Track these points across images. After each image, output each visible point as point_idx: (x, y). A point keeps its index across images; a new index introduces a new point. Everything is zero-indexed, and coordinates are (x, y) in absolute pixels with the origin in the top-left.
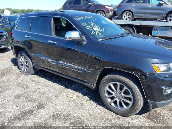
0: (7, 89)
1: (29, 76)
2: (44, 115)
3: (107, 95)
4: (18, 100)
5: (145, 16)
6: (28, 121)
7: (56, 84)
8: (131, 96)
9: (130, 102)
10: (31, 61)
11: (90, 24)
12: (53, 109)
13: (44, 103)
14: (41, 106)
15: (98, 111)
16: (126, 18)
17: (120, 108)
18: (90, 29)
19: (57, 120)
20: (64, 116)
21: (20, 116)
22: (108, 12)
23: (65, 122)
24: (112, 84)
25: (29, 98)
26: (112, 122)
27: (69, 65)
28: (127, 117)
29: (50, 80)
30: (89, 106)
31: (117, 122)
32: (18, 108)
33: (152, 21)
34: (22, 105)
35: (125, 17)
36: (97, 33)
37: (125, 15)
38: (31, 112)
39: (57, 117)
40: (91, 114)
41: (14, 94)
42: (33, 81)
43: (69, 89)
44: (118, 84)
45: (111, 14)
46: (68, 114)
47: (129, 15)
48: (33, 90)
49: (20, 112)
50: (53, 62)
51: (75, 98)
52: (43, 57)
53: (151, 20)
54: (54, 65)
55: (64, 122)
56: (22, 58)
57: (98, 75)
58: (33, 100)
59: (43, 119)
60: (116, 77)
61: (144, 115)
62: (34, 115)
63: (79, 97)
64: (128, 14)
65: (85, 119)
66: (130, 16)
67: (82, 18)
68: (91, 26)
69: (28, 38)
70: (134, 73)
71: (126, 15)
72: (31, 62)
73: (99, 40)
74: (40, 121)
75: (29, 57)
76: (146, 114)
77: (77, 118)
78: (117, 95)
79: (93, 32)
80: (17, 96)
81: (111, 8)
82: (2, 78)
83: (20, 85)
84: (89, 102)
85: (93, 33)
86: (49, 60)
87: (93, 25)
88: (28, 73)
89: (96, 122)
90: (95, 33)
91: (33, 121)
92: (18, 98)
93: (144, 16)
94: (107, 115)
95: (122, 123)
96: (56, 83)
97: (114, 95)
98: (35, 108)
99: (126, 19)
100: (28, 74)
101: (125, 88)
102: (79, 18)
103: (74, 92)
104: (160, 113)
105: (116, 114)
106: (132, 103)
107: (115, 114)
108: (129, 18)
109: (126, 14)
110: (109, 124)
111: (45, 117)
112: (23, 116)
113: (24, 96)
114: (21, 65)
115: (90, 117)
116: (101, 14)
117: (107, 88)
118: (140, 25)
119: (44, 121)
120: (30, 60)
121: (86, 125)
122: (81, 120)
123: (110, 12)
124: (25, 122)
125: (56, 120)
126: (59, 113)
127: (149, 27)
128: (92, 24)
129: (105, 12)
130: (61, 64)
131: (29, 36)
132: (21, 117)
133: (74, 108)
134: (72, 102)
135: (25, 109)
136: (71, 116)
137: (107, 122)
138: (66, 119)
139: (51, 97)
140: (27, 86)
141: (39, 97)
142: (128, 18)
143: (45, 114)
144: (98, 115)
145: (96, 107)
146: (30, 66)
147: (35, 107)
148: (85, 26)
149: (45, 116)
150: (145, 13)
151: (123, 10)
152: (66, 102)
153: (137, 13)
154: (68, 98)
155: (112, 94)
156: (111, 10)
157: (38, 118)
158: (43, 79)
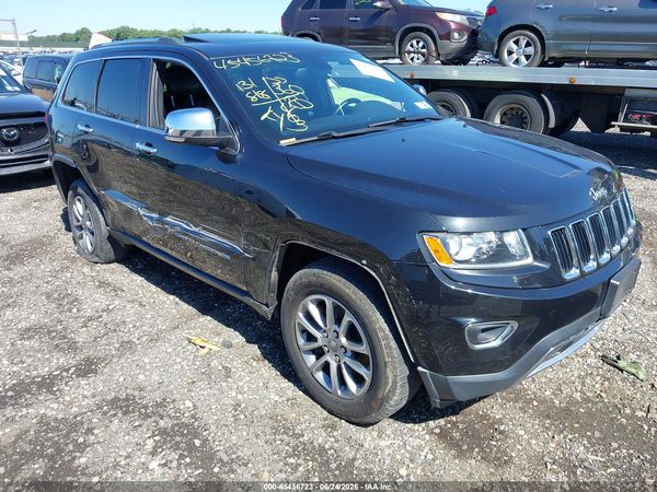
0: (9, 306)
1: (98, 267)
2: (85, 397)
3: (301, 341)
4: (27, 343)
5: (592, 48)
6: (24, 411)
7: (172, 297)
8: (363, 349)
9: (366, 370)
10: (101, 216)
11: (270, 82)
12: (121, 379)
13: (104, 359)
14: (87, 369)
15: (273, 396)
16: (515, 56)
17: (339, 392)
18: (260, 100)
19: (120, 415)
20: (146, 407)
21: (10, 394)
22: (448, 36)
23: (140, 426)
24: (312, 301)
25: (65, 337)
26: (301, 439)
27: (192, 232)
28: (366, 425)
29: (157, 284)
30: (248, 379)
31: (320, 441)
32: (15, 369)
33: (627, 67)
34: (29, 361)
35: (510, 53)
36: (285, 117)
37: (511, 44)
38: (48, 384)
39: (121, 408)
40: (243, 405)
41: (24, 324)
42: (103, 284)
43: (209, 318)
44: (329, 302)
45: (459, 41)
46: (164, 400)
47: (528, 45)
48: (89, 313)
49: (15, 382)
50: (151, 219)
51: (212, 347)
52: (127, 201)
53: (620, 63)
54: (154, 228)
55: (137, 424)
56: (78, 203)
57: (274, 269)
58: (73, 347)
59: (75, 409)
60: (319, 277)
61: (432, 424)
62: (53, 393)
63: (230, 346)
64: (523, 43)
65: (210, 422)
66: (530, 50)
67: (247, 61)
68: (268, 92)
69: (87, 133)
70: (364, 262)
71: (515, 47)
72: (102, 219)
73: (283, 142)
74: (60, 416)
75: (96, 199)
76: (442, 422)
77: (186, 415)
78: (329, 342)
79: (269, 111)
80: (28, 330)
81: (458, 18)
82: (9, 269)
83: (56, 296)
84: (255, 364)
85: (270, 115)
86: (141, 213)
87: (279, 88)
88: (96, 257)
89: (245, 433)
90: (275, 118)
91: (43, 411)
92: (29, 338)
93: (586, 48)
94: (294, 415)
95: (336, 445)
96: (173, 294)
97: (320, 343)
98: (65, 374)
99: (517, 61)
100: (96, 259)
101: (348, 318)
102: (233, 63)
103: (221, 327)
104: (500, 422)
105: (330, 412)
106: (370, 373)
107: (325, 413)
108: (528, 57)
109: (516, 42)
110: (288, 444)
111: (84, 403)
112: (18, 395)
113: (49, 332)
114: (77, 227)
115: (234, 416)
116: (421, 44)
117: (301, 315)
118: (567, 82)
119: (75, 417)
120: (99, 213)
121: (207, 439)
122: (196, 423)
123: (456, 35)
124: (14, 413)
125: (115, 415)
126: (136, 393)
127: (610, 91)
128: (278, 84)
129: (437, 37)
130: (172, 225)
131: (87, 126)
132: (12, 397)
133: (193, 382)
134: (197, 363)
135: (35, 373)
136: (172, 406)
137: (285, 437)
138: (147, 416)
139: (135, 340)
140: (76, 300)
141: (96, 338)
142: (523, 59)
143: (89, 393)
144: (263, 413)
145: (271, 385)
146: (100, 232)
147: (67, 371)
148: (246, 91)
149: (86, 400)
150: (592, 37)
151: (505, 27)
152: (178, 360)
153: (558, 36)
154: (190, 347)
155: (315, 339)
156: (461, 29)
157: (62, 406)
158: (139, 279)
